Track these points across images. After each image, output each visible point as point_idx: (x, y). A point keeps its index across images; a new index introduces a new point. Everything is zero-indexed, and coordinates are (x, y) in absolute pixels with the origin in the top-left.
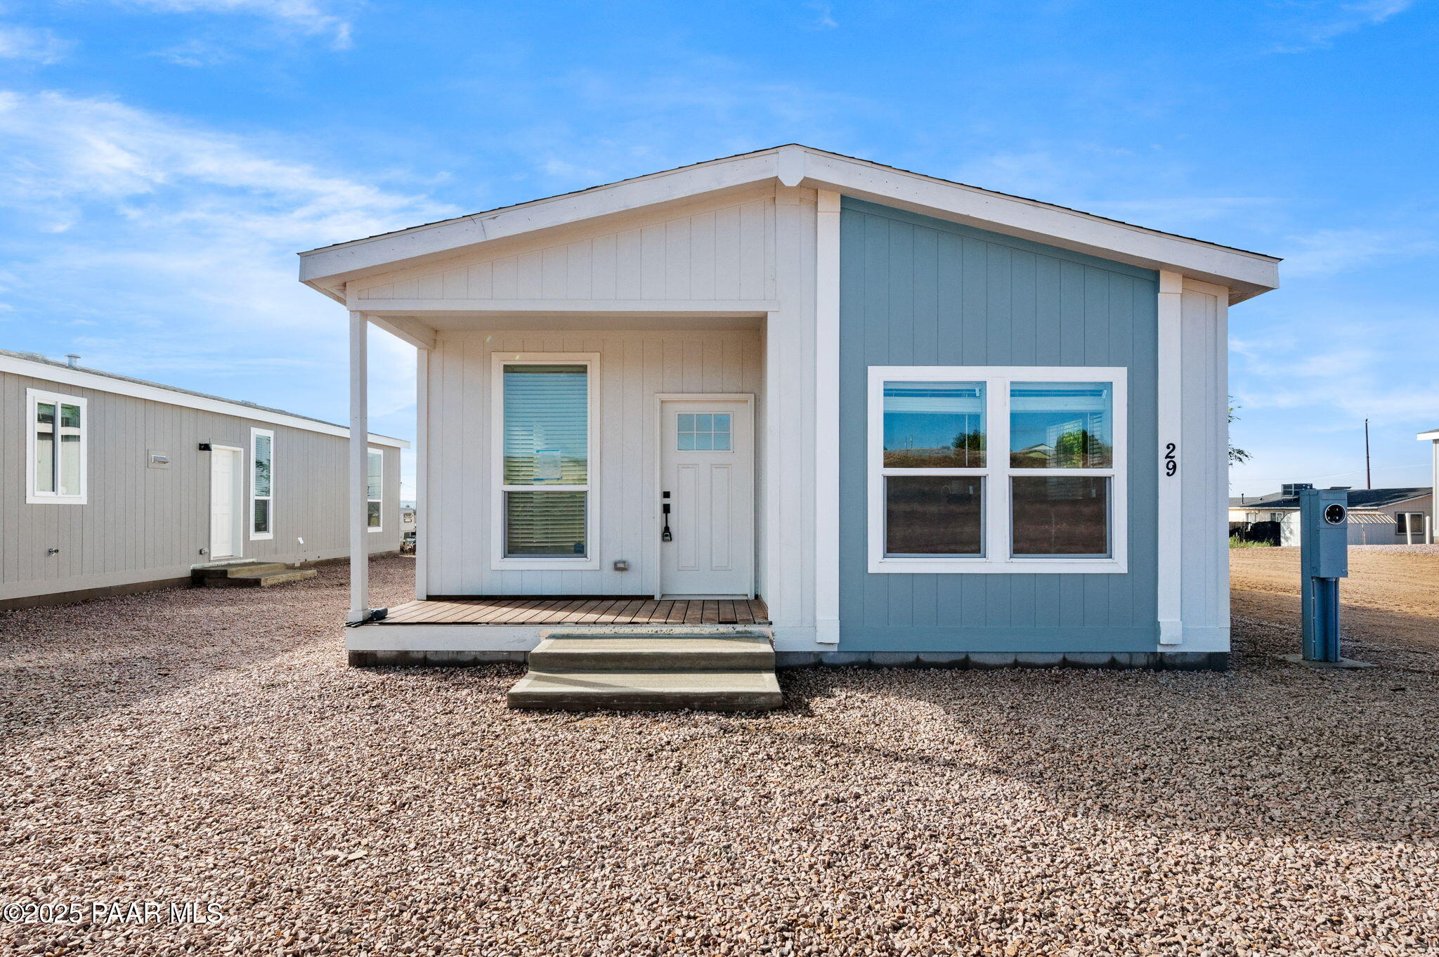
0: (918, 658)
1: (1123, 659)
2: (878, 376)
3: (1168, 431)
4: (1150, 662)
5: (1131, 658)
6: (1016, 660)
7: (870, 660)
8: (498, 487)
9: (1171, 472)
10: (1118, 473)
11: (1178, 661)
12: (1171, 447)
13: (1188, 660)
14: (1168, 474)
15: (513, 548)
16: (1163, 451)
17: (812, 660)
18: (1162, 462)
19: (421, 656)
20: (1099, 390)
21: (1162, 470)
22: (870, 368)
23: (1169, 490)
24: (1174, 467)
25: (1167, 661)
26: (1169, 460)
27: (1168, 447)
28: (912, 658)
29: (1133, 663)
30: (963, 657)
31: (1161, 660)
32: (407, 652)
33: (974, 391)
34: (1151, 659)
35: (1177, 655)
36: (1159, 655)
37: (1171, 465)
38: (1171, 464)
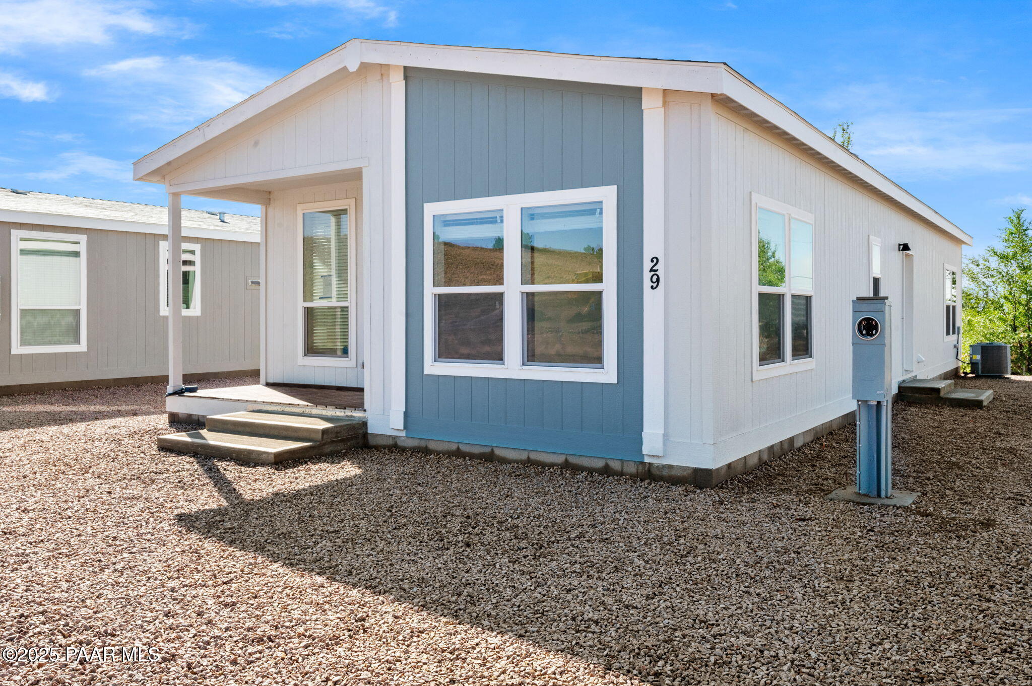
0: (458, 448)
1: (616, 465)
2: (431, 210)
3: (652, 245)
4: (639, 471)
5: (622, 466)
6: (528, 457)
7: (426, 446)
8: (301, 305)
9: (655, 285)
10: (609, 288)
11: (665, 473)
12: (655, 260)
13: (673, 473)
14: (652, 287)
15: (311, 350)
16: (648, 265)
17: (390, 442)
18: (647, 275)
19: (196, 418)
20: (594, 209)
21: (647, 283)
22: (425, 205)
23: (652, 301)
24: (658, 280)
25: (655, 471)
26: (653, 273)
27: (652, 261)
28: (454, 447)
29: (624, 470)
30: (488, 450)
31: (649, 470)
32: (190, 415)
33: (495, 219)
34: (640, 468)
35: (664, 467)
36: (647, 465)
37: (654, 279)
38: (655, 277)
